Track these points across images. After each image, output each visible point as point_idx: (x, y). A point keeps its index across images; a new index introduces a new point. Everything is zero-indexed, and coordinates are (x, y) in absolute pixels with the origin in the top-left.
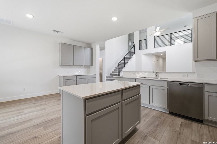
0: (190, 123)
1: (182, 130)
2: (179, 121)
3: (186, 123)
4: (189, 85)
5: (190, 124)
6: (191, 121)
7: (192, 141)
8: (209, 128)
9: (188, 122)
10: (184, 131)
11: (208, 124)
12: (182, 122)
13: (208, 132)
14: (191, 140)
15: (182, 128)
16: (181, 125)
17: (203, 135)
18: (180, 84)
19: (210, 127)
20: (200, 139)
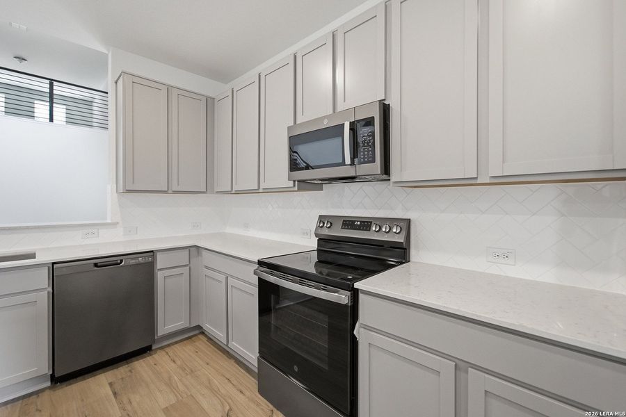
0: (129, 368)
1: (128, 407)
2: (100, 384)
3: (122, 379)
4: (121, 262)
5: (131, 371)
6: (128, 363)
7: (166, 410)
8: (167, 353)
9: (121, 371)
10: (134, 404)
11: (160, 346)
12: (111, 384)
13: (173, 364)
14: (163, 410)
15: (125, 401)
16: (115, 394)
17: (170, 378)
18: (96, 265)
19: (167, 350)
20: (173, 392)
